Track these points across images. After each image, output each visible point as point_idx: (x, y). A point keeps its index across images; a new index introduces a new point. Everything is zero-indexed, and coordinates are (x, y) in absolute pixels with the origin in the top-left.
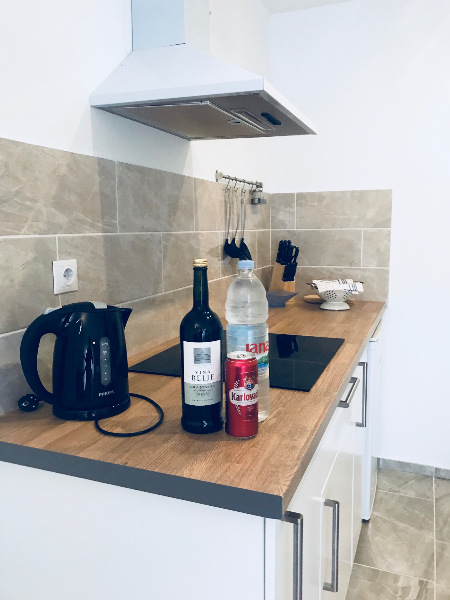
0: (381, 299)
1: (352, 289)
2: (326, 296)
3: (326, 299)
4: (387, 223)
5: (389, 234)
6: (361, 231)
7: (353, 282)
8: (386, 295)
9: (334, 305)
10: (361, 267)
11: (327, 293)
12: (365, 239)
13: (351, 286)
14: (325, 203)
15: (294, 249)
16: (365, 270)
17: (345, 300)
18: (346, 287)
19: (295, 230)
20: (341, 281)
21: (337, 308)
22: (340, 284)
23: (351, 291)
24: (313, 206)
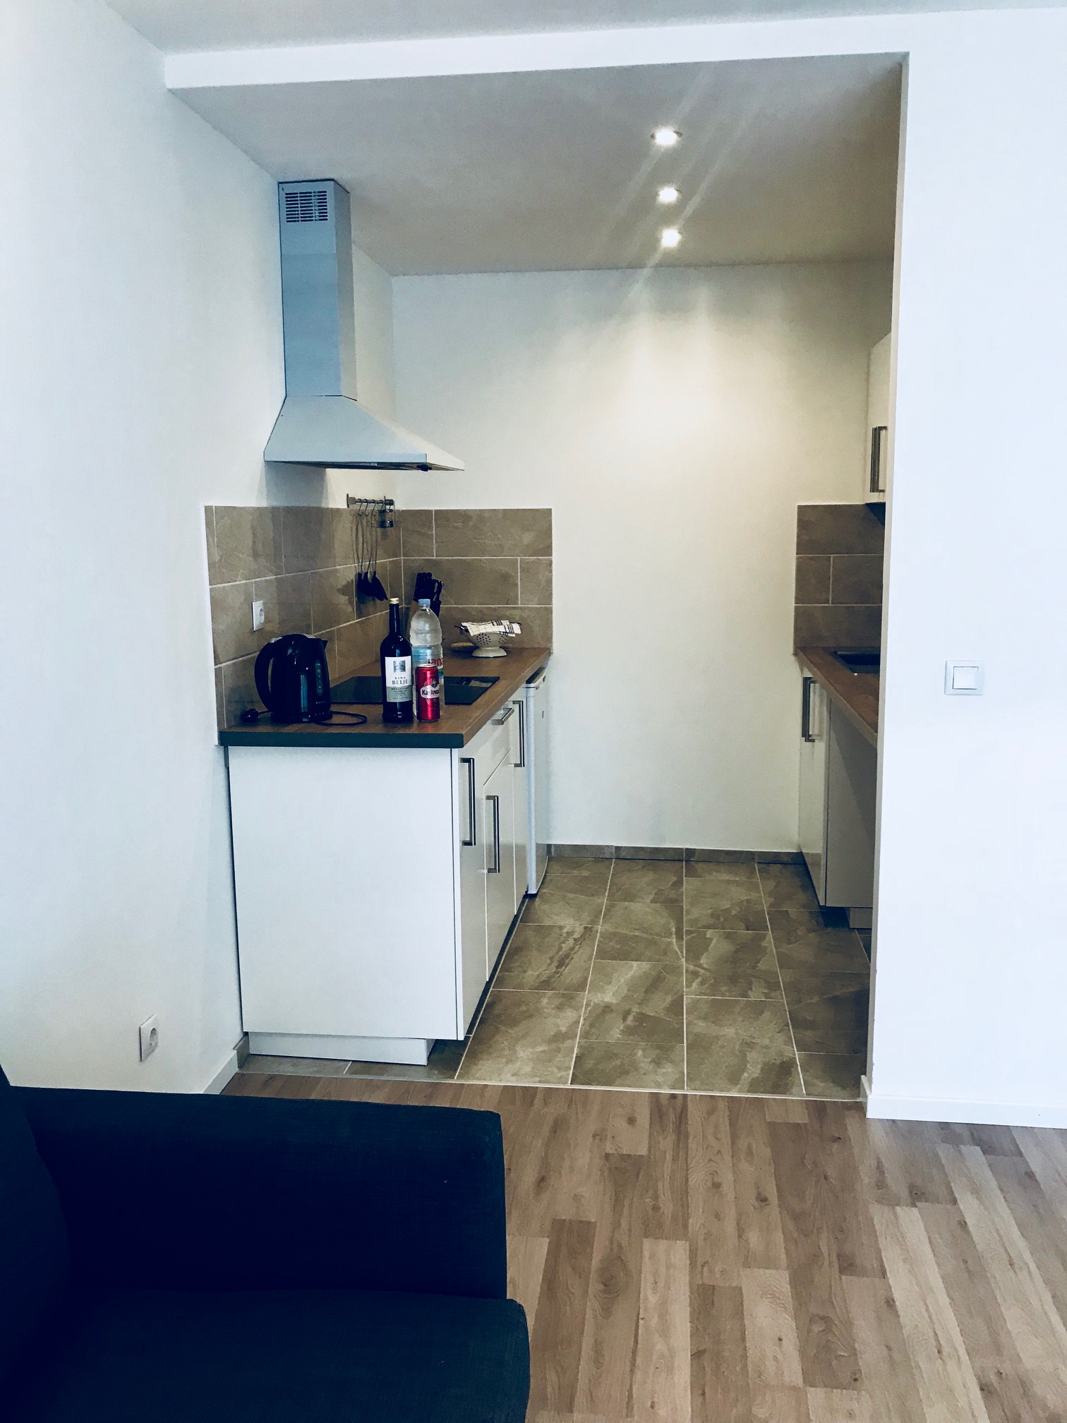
0: (543, 645)
1: (508, 631)
2: (479, 640)
3: (479, 645)
4: (548, 550)
5: (550, 564)
6: (517, 559)
7: (508, 623)
8: (550, 639)
9: (487, 651)
10: (519, 606)
11: (481, 637)
12: (523, 570)
13: (507, 627)
14: (471, 524)
15: (436, 584)
16: (525, 608)
17: (501, 645)
18: (501, 629)
19: (435, 558)
20: (495, 623)
21: (491, 655)
22: (494, 625)
23: (507, 633)
24: (457, 528)
